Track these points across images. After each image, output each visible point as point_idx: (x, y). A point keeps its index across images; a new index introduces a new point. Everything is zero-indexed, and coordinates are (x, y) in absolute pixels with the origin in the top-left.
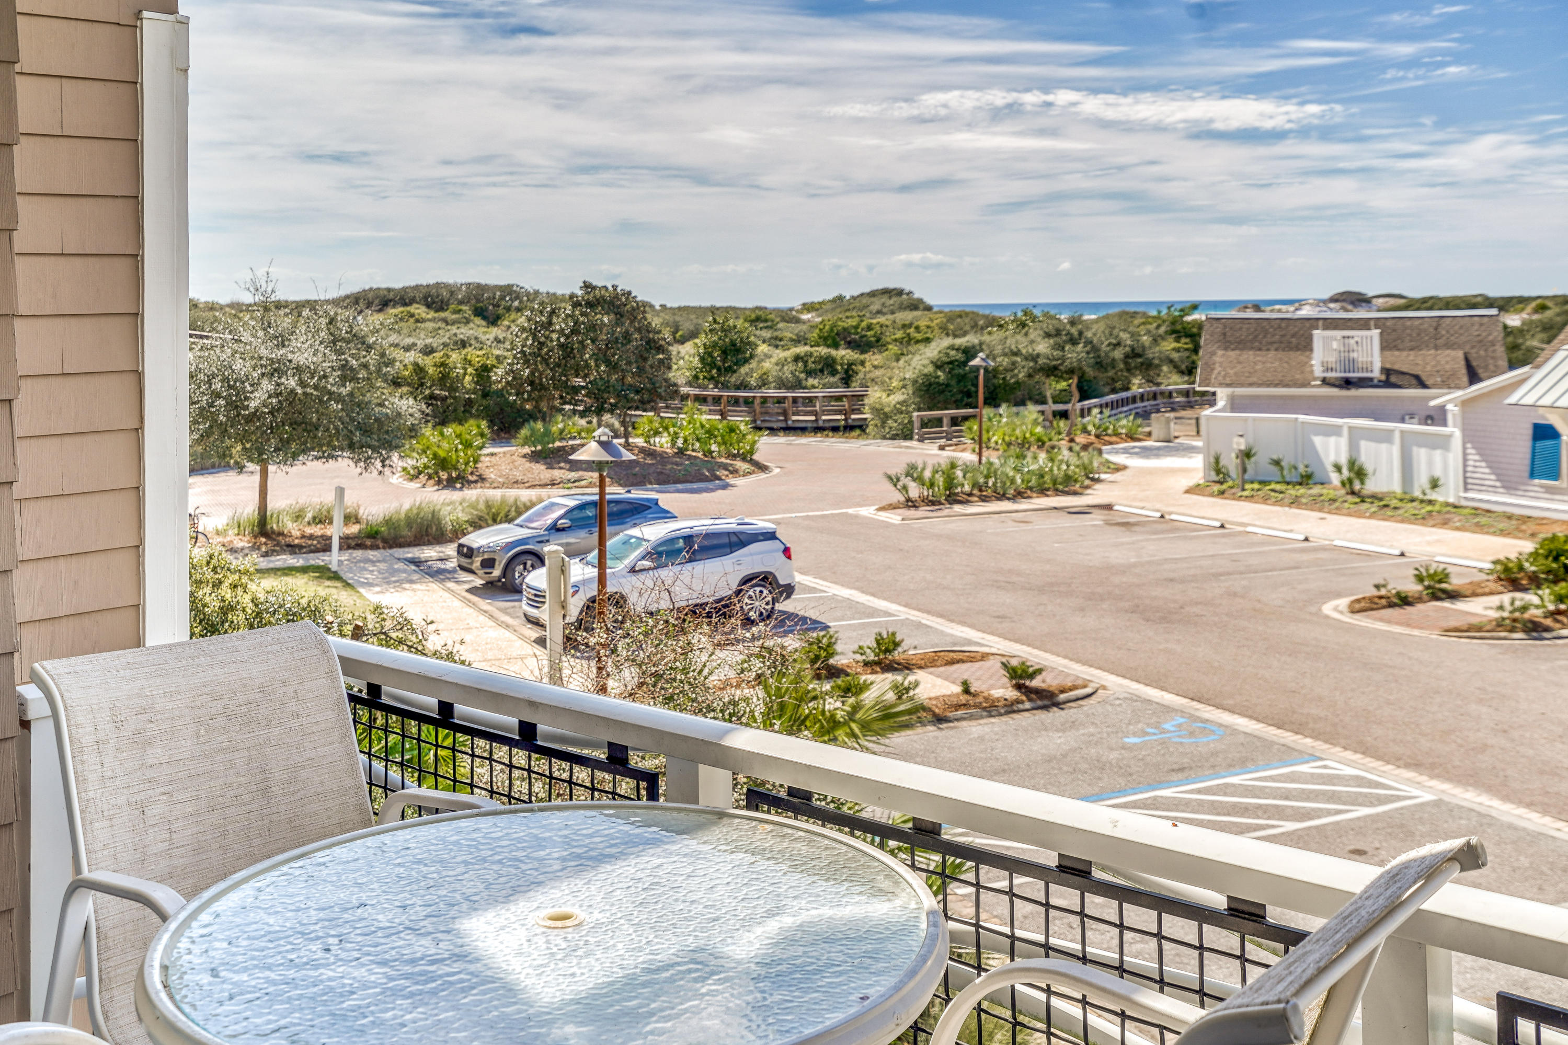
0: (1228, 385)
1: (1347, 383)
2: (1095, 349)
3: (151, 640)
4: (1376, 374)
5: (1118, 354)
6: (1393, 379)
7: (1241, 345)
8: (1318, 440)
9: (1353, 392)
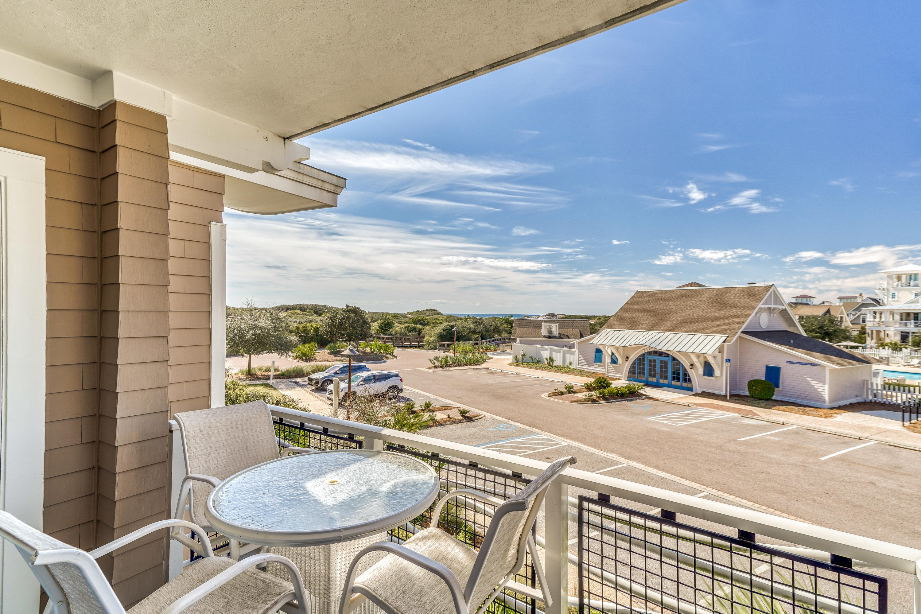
0: (520, 337)
1: (550, 337)
2: (486, 327)
3: (213, 406)
4: (557, 335)
5: (492, 328)
6: (561, 336)
7: (523, 326)
8: (542, 352)
9: (551, 339)
